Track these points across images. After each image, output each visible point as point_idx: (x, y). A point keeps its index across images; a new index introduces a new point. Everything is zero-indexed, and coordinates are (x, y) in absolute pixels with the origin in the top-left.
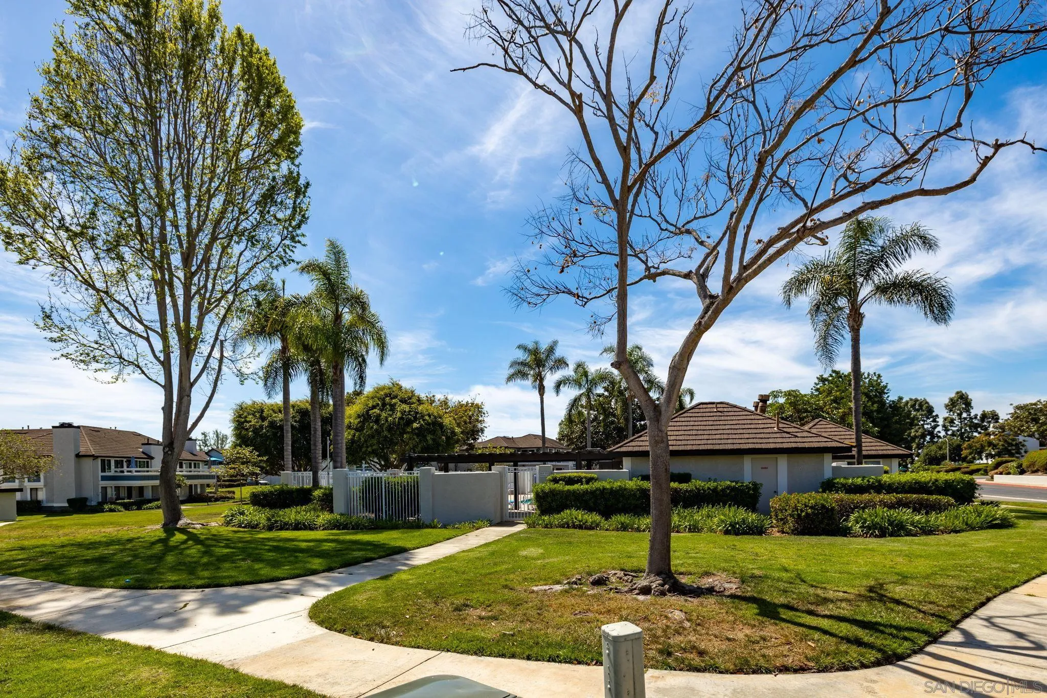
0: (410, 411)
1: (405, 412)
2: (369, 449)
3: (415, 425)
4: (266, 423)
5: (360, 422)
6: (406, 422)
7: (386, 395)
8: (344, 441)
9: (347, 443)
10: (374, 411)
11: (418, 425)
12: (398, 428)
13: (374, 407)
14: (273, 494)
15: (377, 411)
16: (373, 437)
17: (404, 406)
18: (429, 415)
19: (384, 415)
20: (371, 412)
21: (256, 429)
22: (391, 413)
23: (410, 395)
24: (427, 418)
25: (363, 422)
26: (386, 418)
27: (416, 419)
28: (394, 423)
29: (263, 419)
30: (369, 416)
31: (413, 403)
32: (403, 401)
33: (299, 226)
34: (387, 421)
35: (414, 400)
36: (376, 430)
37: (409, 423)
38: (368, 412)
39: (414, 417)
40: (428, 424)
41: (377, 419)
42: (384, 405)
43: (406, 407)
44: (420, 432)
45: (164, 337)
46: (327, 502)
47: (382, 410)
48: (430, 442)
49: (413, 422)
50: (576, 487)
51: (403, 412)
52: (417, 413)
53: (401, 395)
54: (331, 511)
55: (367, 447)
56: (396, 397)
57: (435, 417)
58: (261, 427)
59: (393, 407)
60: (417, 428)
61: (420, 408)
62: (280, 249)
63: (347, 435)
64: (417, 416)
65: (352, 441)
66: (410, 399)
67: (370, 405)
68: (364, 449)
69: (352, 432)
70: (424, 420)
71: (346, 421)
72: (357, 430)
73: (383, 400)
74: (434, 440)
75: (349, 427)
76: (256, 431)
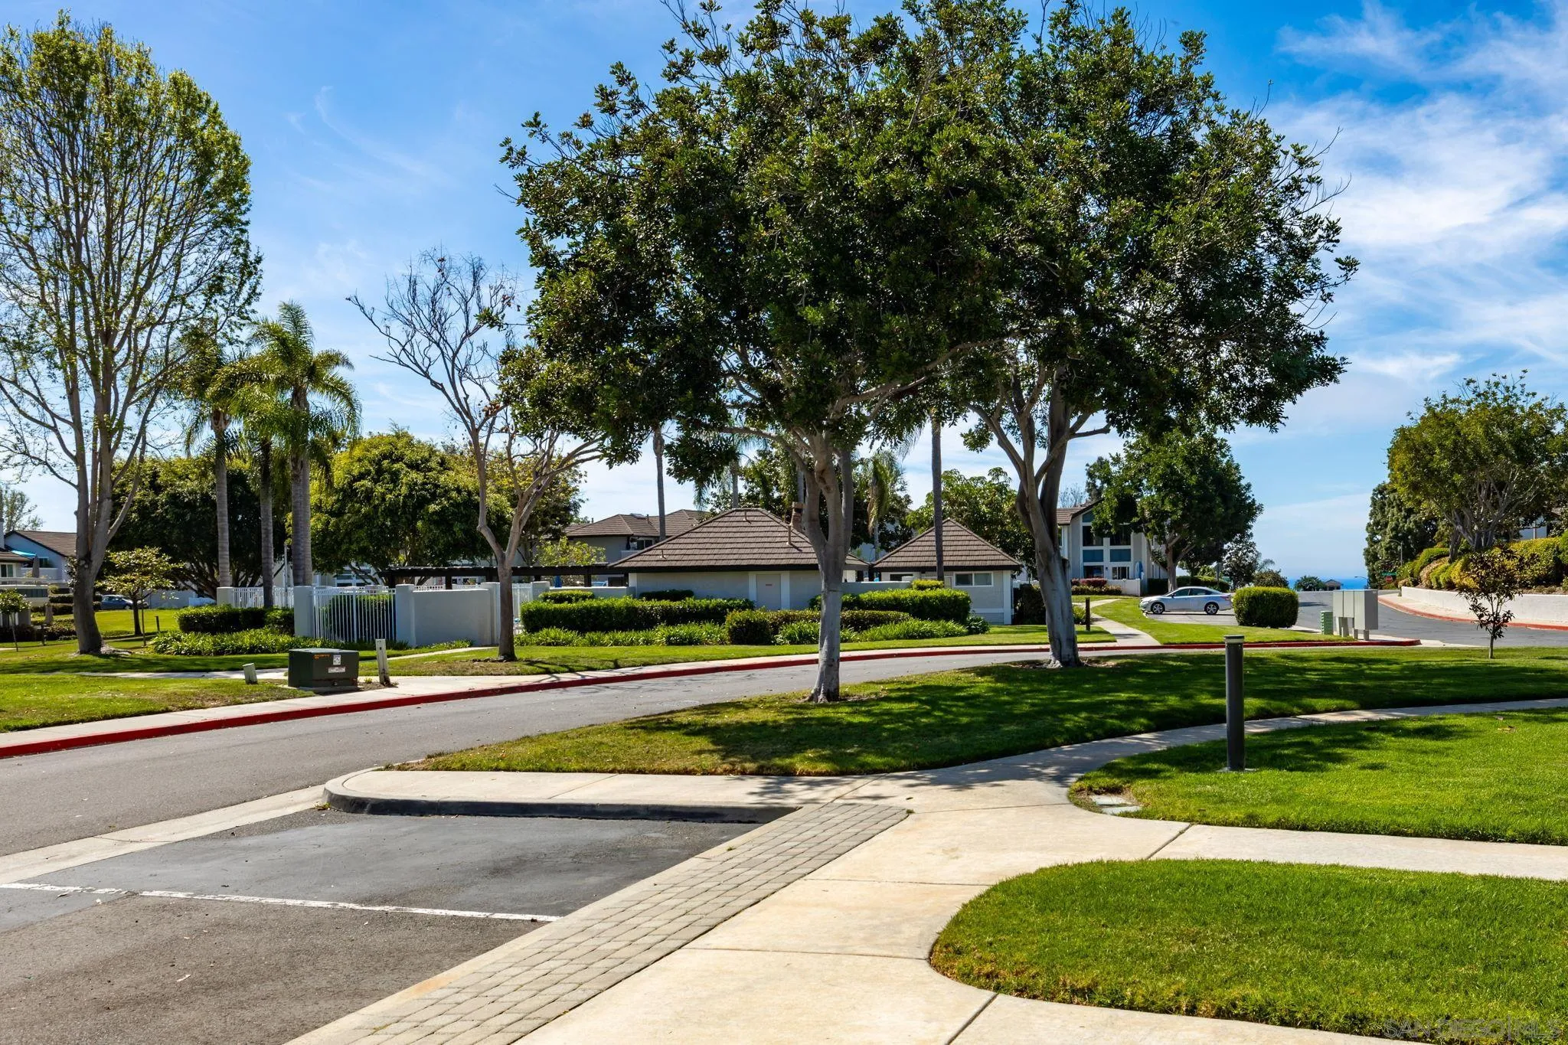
0: (424, 484)
1: (416, 484)
2: (354, 547)
3: (433, 507)
4: (162, 498)
5: (338, 500)
6: (417, 502)
7: (385, 457)
8: (310, 534)
9: (314, 535)
10: (363, 482)
11: (438, 508)
12: (404, 512)
13: (362, 476)
14: (212, 617)
15: (367, 483)
16: (360, 526)
17: (414, 475)
18: (458, 490)
19: (379, 489)
20: (357, 484)
21: (146, 507)
22: (391, 486)
23: (426, 455)
24: (454, 494)
25: (343, 502)
26: (383, 495)
27: (434, 497)
28: (397, 502)
29: (157, 489)
30: (354, 492)
31: (430, 470)
32: (414, 466)
33: (248, 301)
34: (384, 500)
35: (433, 464)
36: (366, 516)
37: (423, 502)
38: (350, 484)
39: (431, 494)
40: (456, 505)
41: (369, 495)
42: (380, 472)
43: (417, 477)
44: (442, 520)
45: (77, 425)
46: (287, 623)
47: (376, 481)
48: (460, 535)
49: (429, 502)
50: (565, 605)
51: (412, 486)
52: (437, 486)
53: (409, 455)
54: (292, 633)
55: (351, 543)
56: (400, 459)
57: (470, 493)
58: (154, 504)
59: (395, 477)
60: (435, 513)
61: (442, 478)
62: (225, 326)
63: (314, 523)
64: (436, 492)
65: (325, 532)
66: (427, 461)
67: (356, 473)
68: (344, 547)
69: (324, 517)
70: (449, 499)
71: (313, 500)
72: (332, 513)
73: (379, 463)
74: (466, 532)
75: (318, 508)
76: (144, 511)
